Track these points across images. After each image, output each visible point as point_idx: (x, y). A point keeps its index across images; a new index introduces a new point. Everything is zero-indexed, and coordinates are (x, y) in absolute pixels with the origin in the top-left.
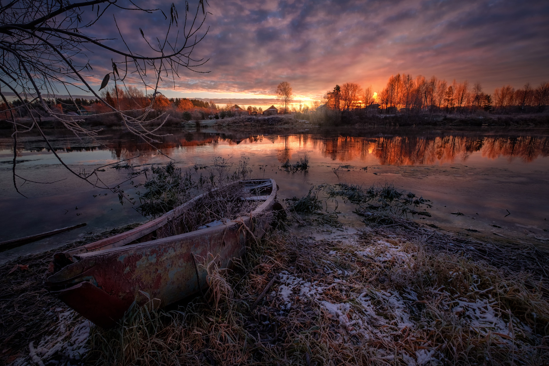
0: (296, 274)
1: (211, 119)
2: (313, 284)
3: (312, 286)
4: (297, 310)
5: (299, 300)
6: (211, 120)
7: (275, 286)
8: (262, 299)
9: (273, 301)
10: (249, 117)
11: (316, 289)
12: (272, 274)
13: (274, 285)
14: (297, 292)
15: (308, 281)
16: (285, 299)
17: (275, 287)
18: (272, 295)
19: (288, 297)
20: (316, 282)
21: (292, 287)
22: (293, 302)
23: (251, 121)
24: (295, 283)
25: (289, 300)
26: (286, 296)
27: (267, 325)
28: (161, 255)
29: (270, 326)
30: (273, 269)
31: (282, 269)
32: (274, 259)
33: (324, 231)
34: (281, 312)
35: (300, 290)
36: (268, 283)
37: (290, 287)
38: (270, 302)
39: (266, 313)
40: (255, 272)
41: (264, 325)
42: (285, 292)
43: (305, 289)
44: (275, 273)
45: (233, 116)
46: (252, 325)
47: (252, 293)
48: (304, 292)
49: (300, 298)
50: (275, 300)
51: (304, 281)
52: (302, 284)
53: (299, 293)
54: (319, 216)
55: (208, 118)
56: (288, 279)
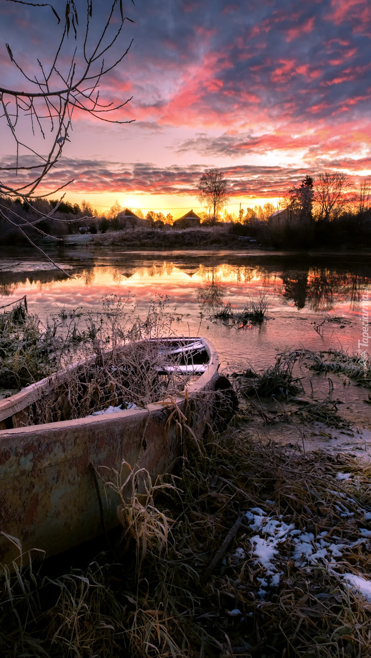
0: (281, 516)
1: (83, 232)
2: (318, 537)
3: (318, 541)
4: (296, 590)
5: (295, 569)
6: (84, 235)
7: (242, 537)
8: (220, 564)
9: (243, 569)
10: (149, 230)
11: (325, 547)
12: (232, 514)
13: (238, 535)
14: (288, 553)
15: (309, 531)
16: (266, 565)
17: (243, 540)
18: (237, 554)
19: (271, 561)
20: (324, 534)
21: (276, 542)
22: (282, 573)
23: (153, 237)
24: (282, 533)
25: (273, 567)
26: (267, 559)
27: (237, 617)
28: (41, 457)
29: (243, 619)
30: (232, 503)
31: (252, 505)
32: (233, 483)
33: (316, 435)
34: (262, 592)
35: (293, 549)
36: (228, 531)
37: (271, 541)
38: (236, 568)
39: (232, 592)
40: (198, 508)
41: (231, 618)
42: (264, 551)
43: (304, 547)
44: (237, 511)
45: (122, 229)
46: (207, 615)
47: (198, 548)
48: (303, 553)
49: (297, 564)
50: (246, 567)
51: (299, 531)
52: (296, 536)
53: (292, 555)
54: (302, 407)
55: (77, 231)
56: (265, 524)
